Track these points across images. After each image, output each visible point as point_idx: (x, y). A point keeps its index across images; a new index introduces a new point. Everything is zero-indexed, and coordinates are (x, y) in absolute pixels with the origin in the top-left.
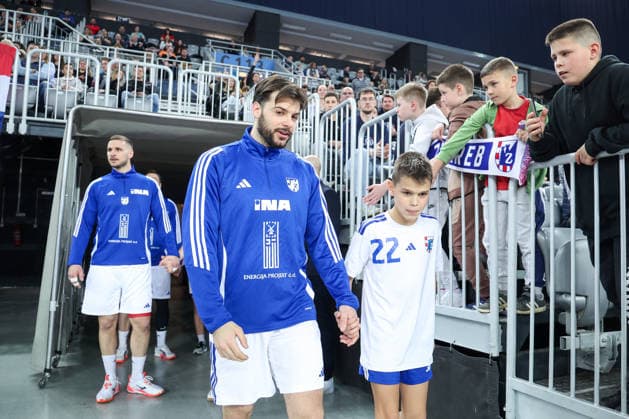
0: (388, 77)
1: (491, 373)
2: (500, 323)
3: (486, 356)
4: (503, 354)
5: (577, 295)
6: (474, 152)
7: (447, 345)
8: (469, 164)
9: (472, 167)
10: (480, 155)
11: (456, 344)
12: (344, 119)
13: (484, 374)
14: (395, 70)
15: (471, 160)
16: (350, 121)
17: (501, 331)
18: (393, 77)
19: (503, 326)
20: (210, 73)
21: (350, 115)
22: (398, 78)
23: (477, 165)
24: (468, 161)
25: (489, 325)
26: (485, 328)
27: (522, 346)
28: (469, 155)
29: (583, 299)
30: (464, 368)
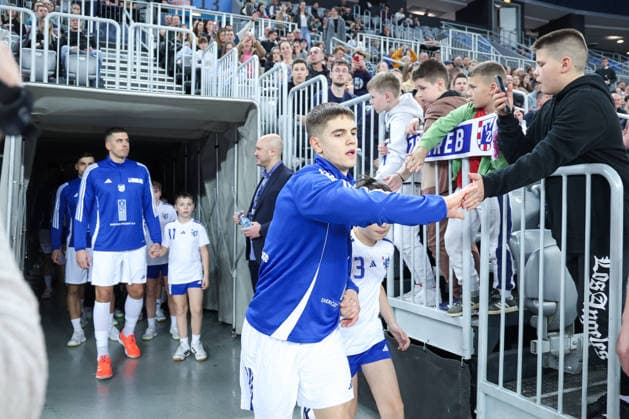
0: (362, 14)
1: (462, 375)
2: (472, 327)
3: (458, 358)
4: (475, 356)
5: (545, 301)
6: (454, 138)
7: (421, 344)
8: (450, 151)
9: (454, 153)
10: (460, 139)
11: (429, 343)
12: (315, 92)
13: (457, 376)
14: (370, 5)
15: (452, 146)
16: (321, 96)
17: (473, 334)
18: (367, 14)
19: (475, 329)
20: (159, 26)
21: (321, 88)
22: (373, 16)
23: (458, 149)
24: (449, 148)
25: (461, 328)
26: (457, 331)
27: (493, 348)
28: (449, 142)
29: (553, 304)
30: (438, 369)
